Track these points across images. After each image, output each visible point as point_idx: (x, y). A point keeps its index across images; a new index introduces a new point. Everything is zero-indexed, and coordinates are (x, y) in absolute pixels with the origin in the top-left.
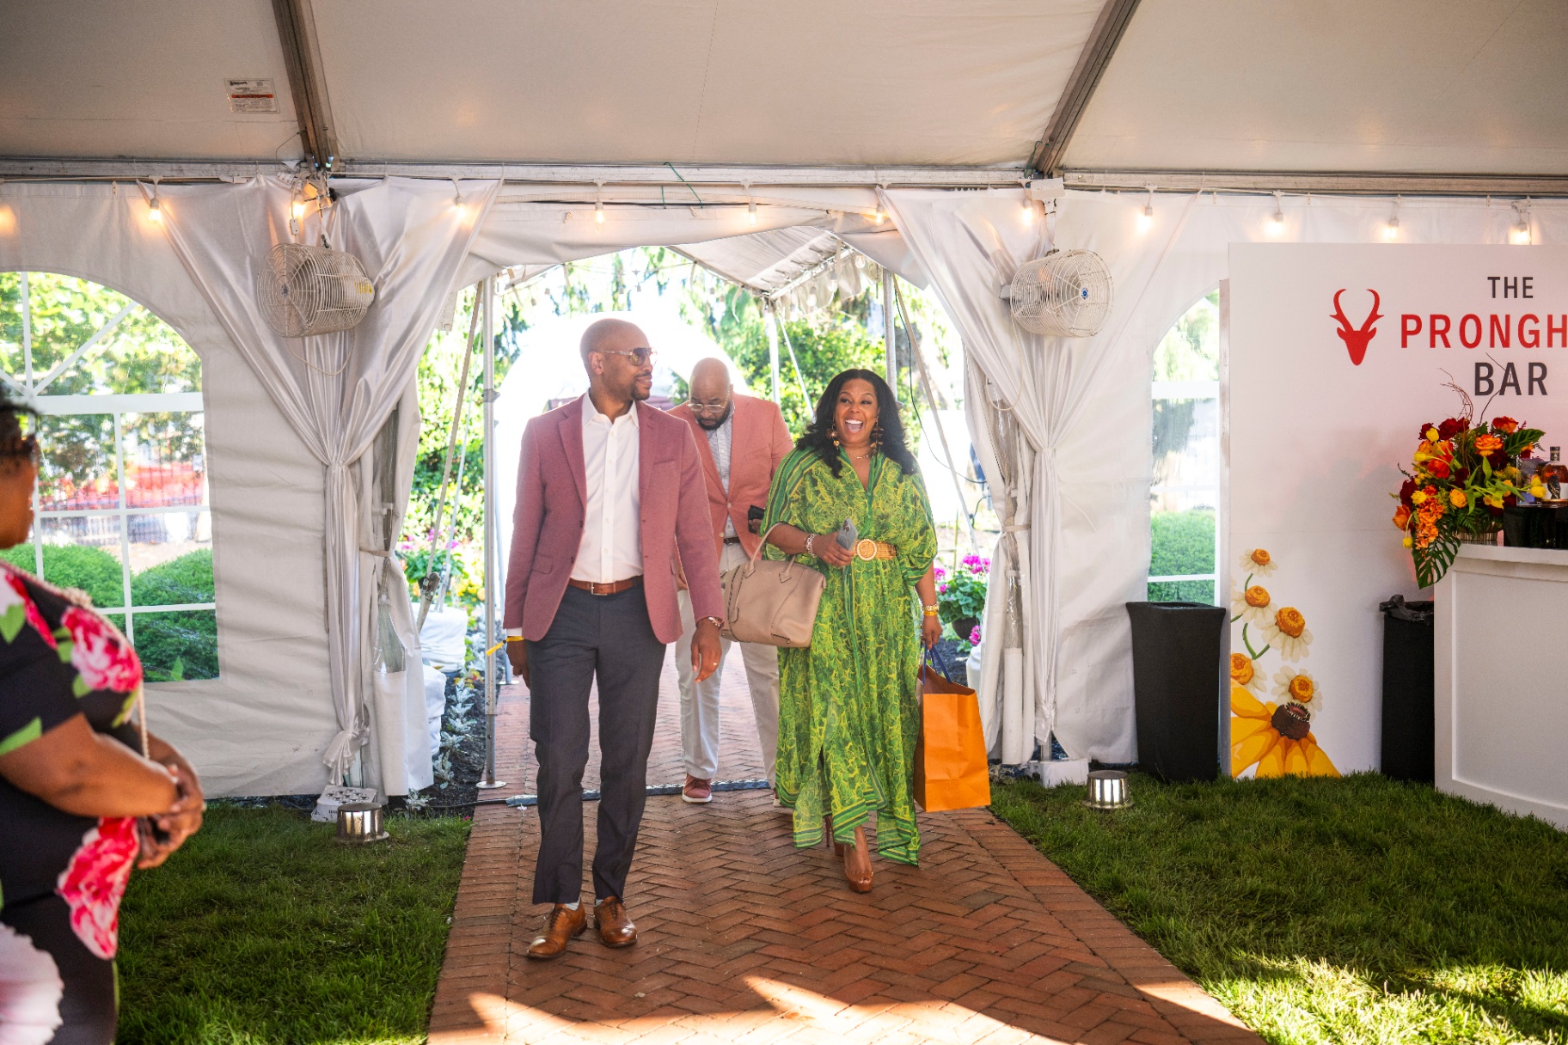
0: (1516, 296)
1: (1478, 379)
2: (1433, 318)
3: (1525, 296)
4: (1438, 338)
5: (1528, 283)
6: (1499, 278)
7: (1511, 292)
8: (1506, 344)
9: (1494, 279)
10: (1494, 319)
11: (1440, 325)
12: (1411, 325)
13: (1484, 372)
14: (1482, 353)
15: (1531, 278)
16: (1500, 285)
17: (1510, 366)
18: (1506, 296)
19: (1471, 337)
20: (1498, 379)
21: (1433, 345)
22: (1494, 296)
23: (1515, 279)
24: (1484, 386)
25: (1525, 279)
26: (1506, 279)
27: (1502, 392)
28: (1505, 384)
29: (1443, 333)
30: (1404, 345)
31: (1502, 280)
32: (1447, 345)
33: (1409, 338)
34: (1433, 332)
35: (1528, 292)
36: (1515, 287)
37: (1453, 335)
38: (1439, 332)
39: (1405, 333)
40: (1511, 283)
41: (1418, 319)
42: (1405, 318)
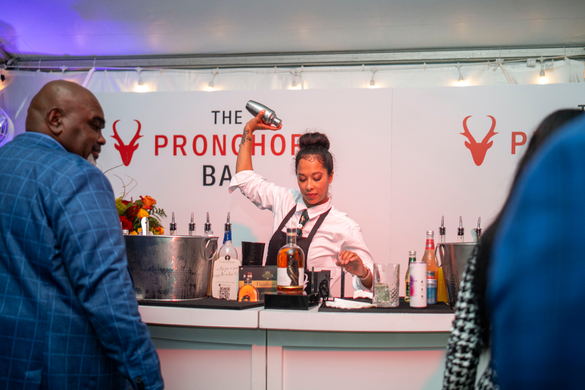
0: (230, 123)
1: (205, 175)
2: (175, 137)
3: (236, 123)
4: (179, 150)
5: (239, 114)
6: (219, 112)
7: (227, 120)
8: (223, 153)
9: (216, 112)
10: (215, 137)
11: (180, 141)
12: (161, 141)
13: (209, 171)
14: (208, 159)
15: (241, 111)
16: (220, 116)
17: (227, 167)
18: (224, 123)
19: (200, 149)
20: (218, 176)
21: (175, 154)
22: (216, 123)
23: (230, 112)
24: (209, 180)
25: (236, 112)
26: (224, 112)
27: (221, 184)
28: (223, 179)
29: (182, 147)
30: (157, 153)
31: (221, 113)
32: (184, 154)
33: (160, 149)
34: (175, 146)
35: (239, 120)
36: (230, 117)
37: (189, 148)
38: (179, 146)
39: (157, 146)
40: (227, 114)
41: (165, 138)
42: (157, 137)
